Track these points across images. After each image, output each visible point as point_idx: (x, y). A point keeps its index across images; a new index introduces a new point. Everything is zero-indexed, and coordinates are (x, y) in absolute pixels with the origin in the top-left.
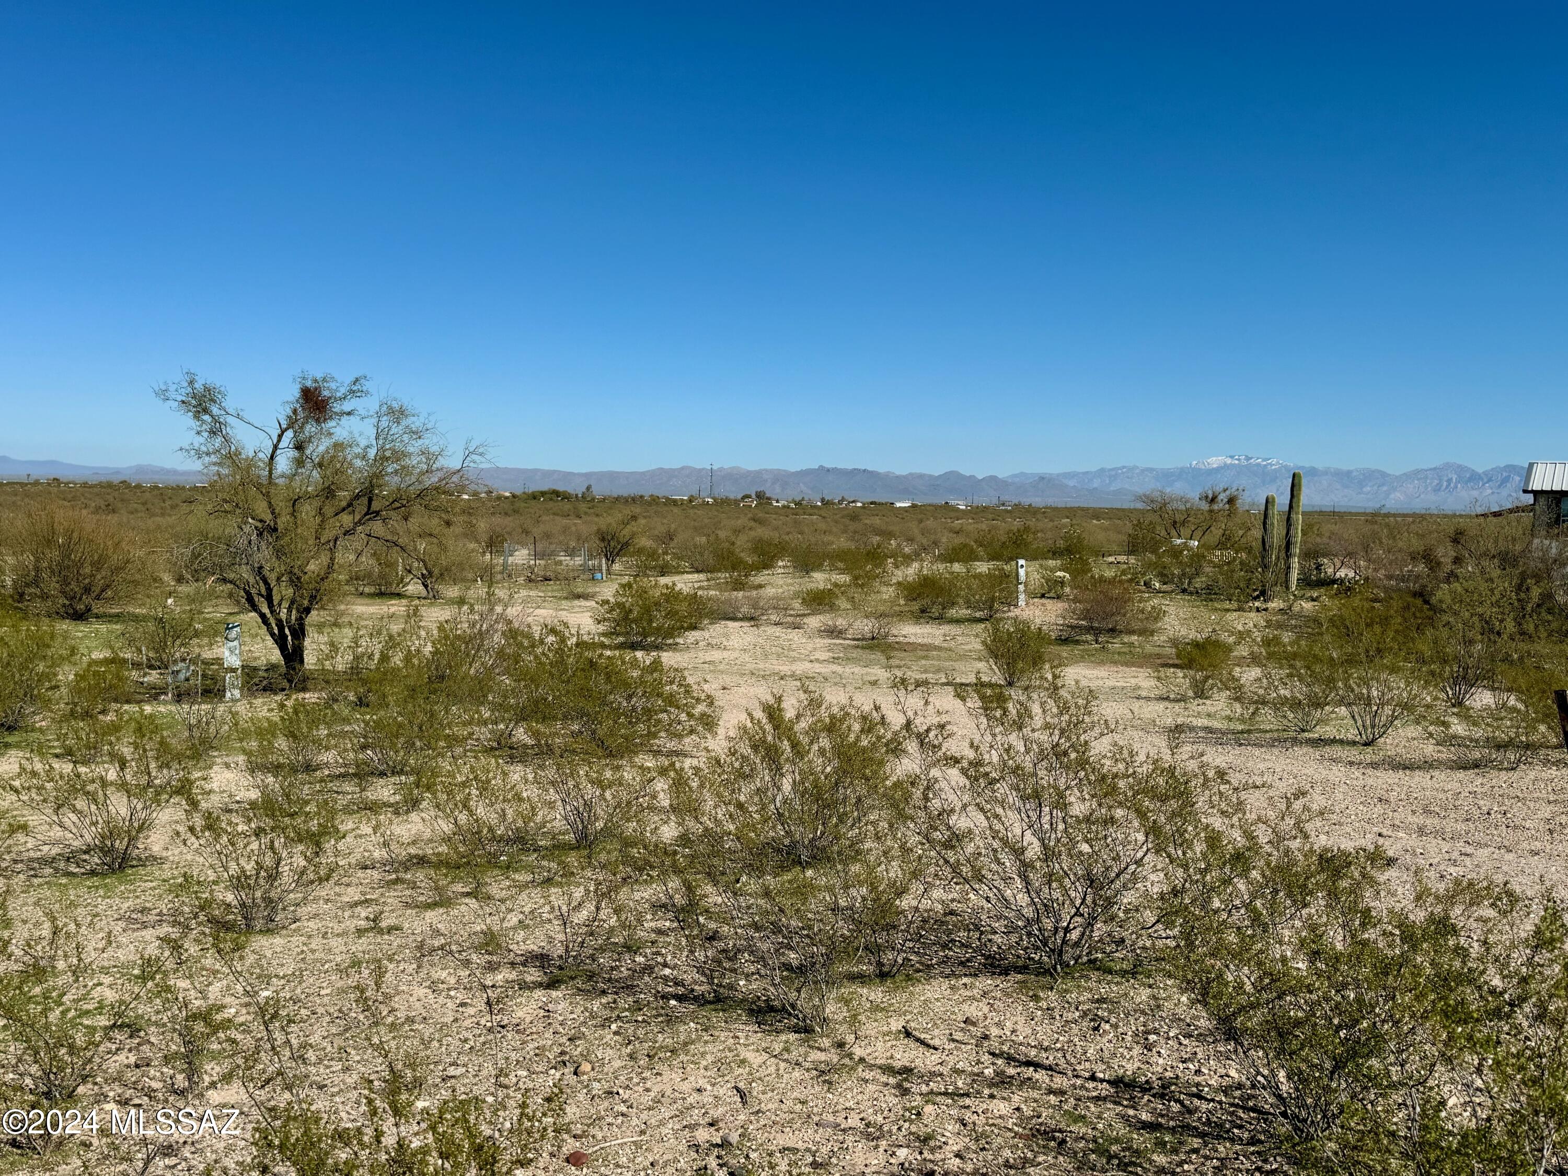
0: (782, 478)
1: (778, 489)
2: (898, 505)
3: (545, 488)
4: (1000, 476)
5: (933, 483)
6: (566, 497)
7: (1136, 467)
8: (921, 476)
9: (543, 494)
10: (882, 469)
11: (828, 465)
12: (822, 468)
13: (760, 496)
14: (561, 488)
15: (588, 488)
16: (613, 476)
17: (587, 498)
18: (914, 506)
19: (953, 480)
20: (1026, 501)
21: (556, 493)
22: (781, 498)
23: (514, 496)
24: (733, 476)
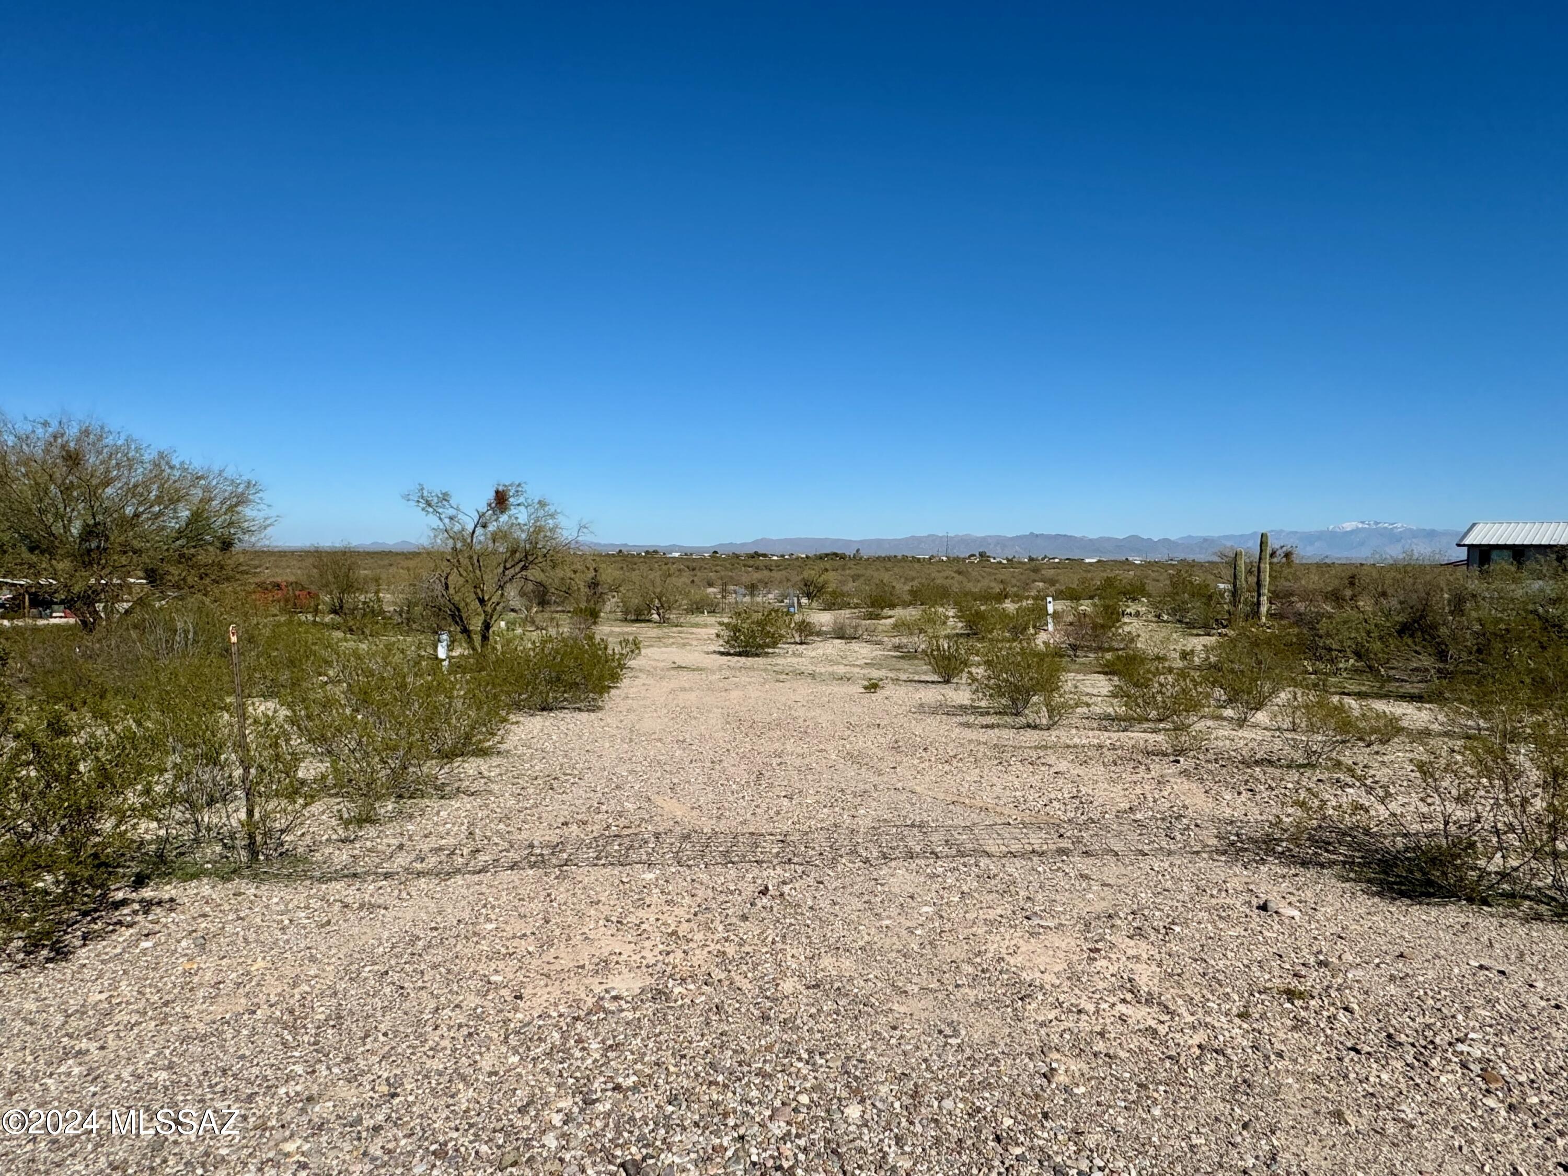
0: (1002, 542)
1: (999, 550)
2: (1087, 561)
3: (828, 552)
4: (1172, 539)
5: (1119, 544)
6: (842, 557)
7: (1282, 531)
8: (1109, 539)
9: (827, 555)
10: (1078, 535)
11: (1036, 532)
12: (1032, 533)
13: (982, 555)
14: (839, 552)
15: (858, 551)
16: (879, 542)
17: (856, 558)
18: (1099, 561)
19: (1134, 542)
20: (1190, 558)
21: (836, 555)
22: (998, 556)
23: (807, 557)
24: (964, 541)
